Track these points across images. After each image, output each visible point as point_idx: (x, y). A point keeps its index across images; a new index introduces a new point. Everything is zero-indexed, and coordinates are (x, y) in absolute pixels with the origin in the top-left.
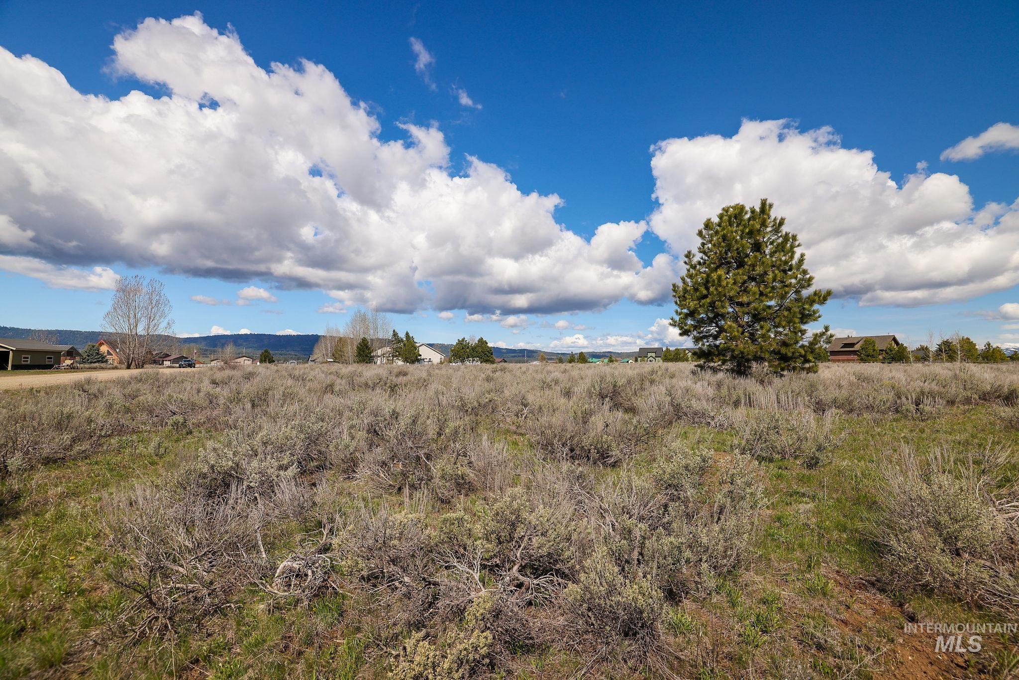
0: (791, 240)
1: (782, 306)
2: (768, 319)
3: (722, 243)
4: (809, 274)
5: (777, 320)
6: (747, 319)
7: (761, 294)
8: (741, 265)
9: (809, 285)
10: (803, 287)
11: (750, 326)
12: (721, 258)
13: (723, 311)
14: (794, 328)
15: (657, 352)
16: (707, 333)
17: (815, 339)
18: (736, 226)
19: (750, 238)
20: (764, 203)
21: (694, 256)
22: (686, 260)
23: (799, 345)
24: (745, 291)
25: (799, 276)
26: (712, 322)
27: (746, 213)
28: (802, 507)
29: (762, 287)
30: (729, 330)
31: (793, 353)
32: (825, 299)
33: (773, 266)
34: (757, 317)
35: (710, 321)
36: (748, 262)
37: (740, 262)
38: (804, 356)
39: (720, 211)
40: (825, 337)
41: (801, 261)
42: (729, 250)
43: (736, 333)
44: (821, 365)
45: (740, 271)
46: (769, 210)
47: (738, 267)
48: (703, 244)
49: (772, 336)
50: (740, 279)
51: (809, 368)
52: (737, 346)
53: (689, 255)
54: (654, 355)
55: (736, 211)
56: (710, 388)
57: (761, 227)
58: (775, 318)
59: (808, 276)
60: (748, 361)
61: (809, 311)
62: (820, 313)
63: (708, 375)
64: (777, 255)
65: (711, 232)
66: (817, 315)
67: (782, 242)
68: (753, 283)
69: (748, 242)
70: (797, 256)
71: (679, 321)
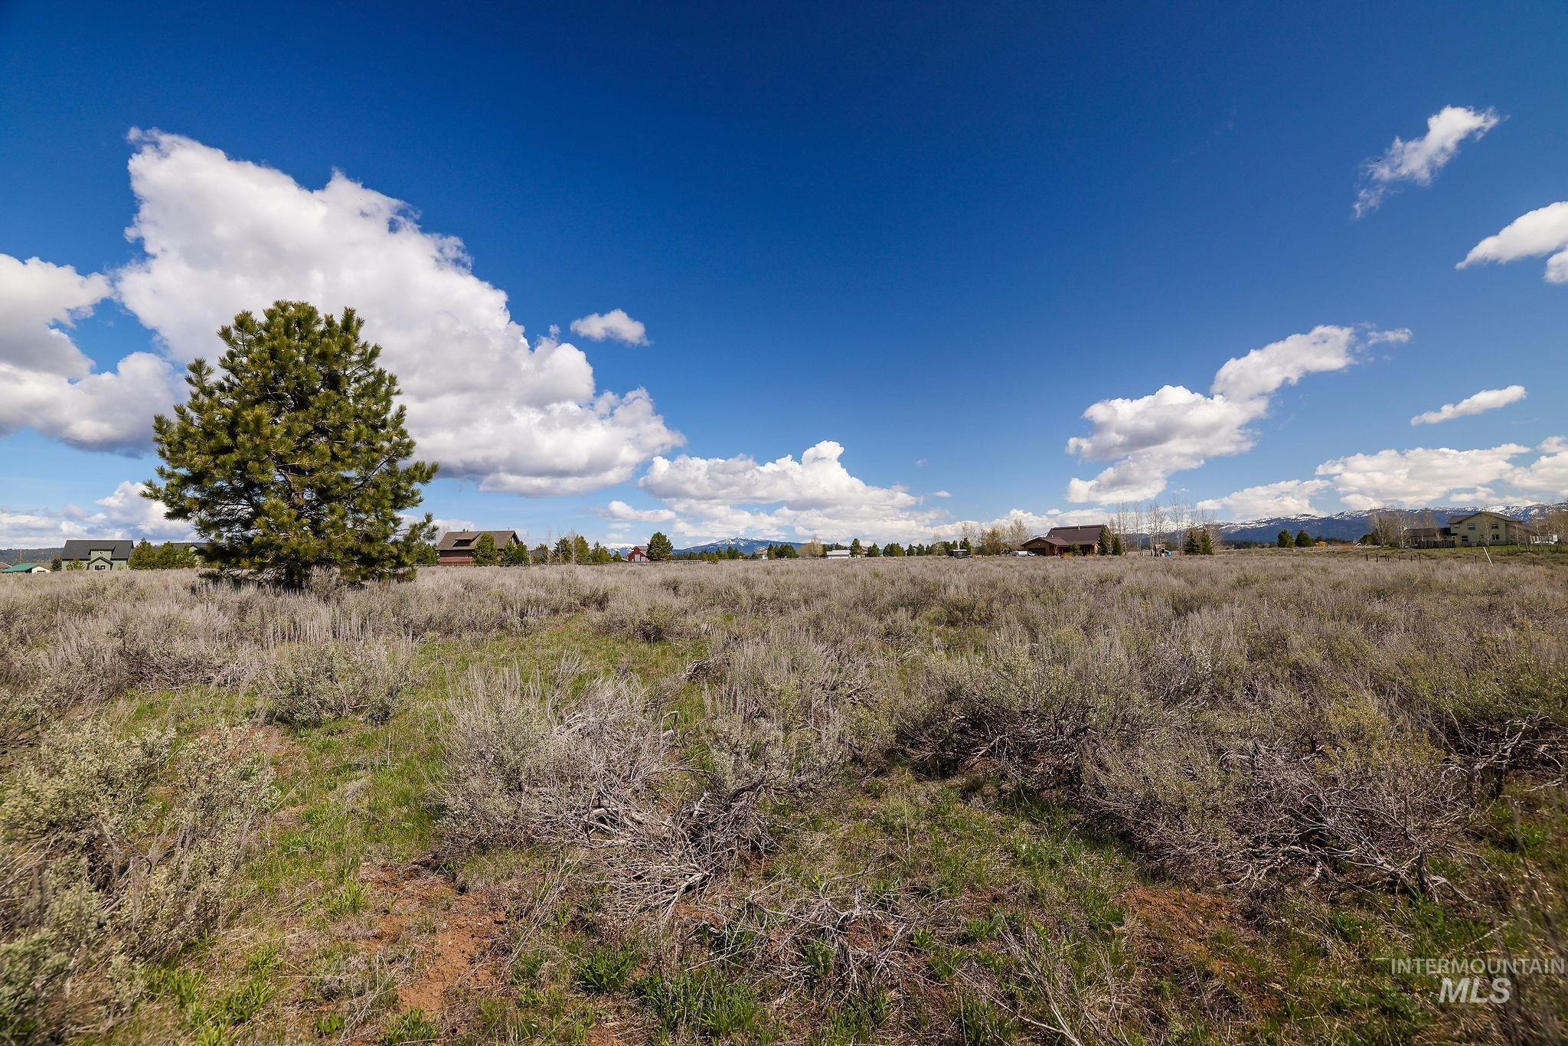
0: (387, 382)
1: (367, 480)
2: (345, 498)
3: (269, 362)
4: (408, 437)
5: (357, 501)
6: (308, 495)
7: (335, 457)
8: (302, 404)
9: (408, 454)
10: (399, 455)
11: (313, 508)
12: (265, 385)
13: (262, 478)
14: (384, 515)
15: (118, 551)
16: (229, 515)
17: (413, 532)
18: (300, 340)
19: (322, 365)
20: (349, 315)
21: (209, 371)
22: (191, 374)
23: (390, 540)
24: (307, 448)
25: (395, 438)
26: (241, 496)
27: (318, 322)
28: (352, 786)
29: (336, 447)
30: (272, 512)
31: (381, 552)
32: (429, 476)
33: (358, 417)
34: (325, 494)
35: (237, 495)
36: (314, 402)
37: (300, 400)
38: (398, 557)
39: (270, 305)
40: (426, 530)
41: (400, 415)
42: (282, 375)
43: (285, 519)
44: (421, 571)
45: (301, 415)
46: (357, 329)
47: (297, 408)
48: (232, 355)
49: (350, 525)
50: (299, 428)
51: (404, 575)
52: (286, 539)
53: (198, 367)
54: (108, 555)
55: (302, 315)
56: (221, 615)
57: (341, 351)
58: (354, 498)
59: (407, 440)
60: (308, 565)
61: (406, 491)
62: (422, 495)
63: (224, 592)
64: (365, 400)
65: (249, 337)
66: (418, 497)
67: (374, 383)
68: (323, 439)
69: (317, 371)
70: (394, 408)
71: (167, 489)
